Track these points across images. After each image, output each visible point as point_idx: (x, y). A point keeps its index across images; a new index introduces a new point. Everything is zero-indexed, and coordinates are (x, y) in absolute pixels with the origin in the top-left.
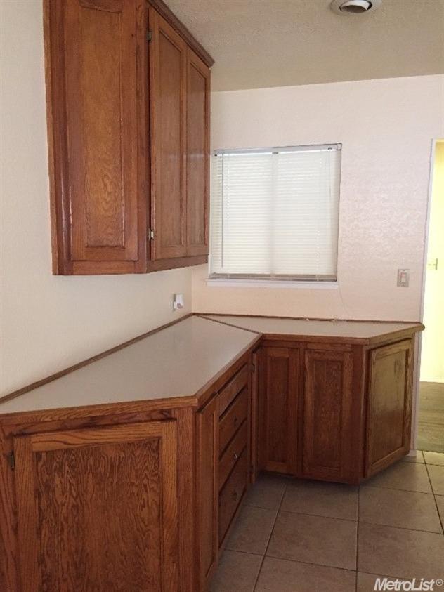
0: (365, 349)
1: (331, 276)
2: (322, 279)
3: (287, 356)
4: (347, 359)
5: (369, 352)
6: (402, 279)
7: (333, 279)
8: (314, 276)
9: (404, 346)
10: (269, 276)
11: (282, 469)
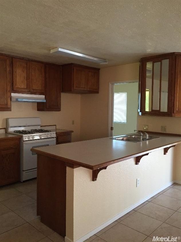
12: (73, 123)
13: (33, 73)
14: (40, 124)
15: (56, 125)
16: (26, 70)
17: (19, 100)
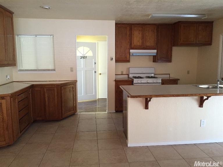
0: (60, 86)
1: (53, 69)
2: (52, 70)
3: (40, 89)
4: (55, 89)
5: (61, 87)
6: (72, 70)
7: (54, 70)
8: (49, 69)
9: (72, 86)
10: (37, 70)
11: (41, 119)
12: (188, 73)
13: (147, 34)
14: (154, 72)
15: (169, 74)
16: (141, 32)
17: (134, 54)
